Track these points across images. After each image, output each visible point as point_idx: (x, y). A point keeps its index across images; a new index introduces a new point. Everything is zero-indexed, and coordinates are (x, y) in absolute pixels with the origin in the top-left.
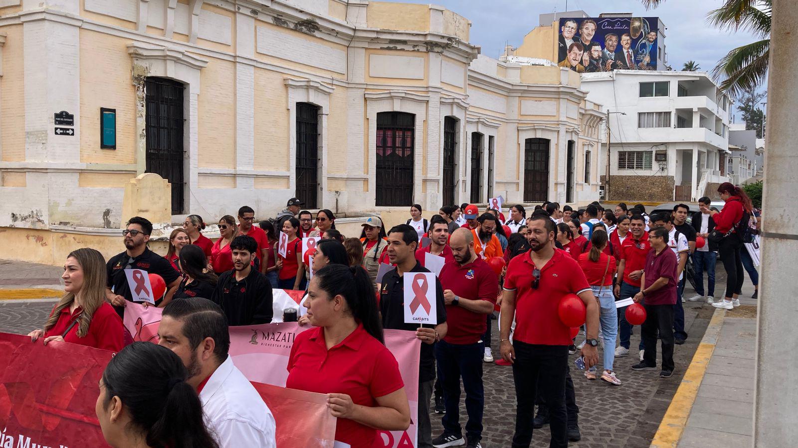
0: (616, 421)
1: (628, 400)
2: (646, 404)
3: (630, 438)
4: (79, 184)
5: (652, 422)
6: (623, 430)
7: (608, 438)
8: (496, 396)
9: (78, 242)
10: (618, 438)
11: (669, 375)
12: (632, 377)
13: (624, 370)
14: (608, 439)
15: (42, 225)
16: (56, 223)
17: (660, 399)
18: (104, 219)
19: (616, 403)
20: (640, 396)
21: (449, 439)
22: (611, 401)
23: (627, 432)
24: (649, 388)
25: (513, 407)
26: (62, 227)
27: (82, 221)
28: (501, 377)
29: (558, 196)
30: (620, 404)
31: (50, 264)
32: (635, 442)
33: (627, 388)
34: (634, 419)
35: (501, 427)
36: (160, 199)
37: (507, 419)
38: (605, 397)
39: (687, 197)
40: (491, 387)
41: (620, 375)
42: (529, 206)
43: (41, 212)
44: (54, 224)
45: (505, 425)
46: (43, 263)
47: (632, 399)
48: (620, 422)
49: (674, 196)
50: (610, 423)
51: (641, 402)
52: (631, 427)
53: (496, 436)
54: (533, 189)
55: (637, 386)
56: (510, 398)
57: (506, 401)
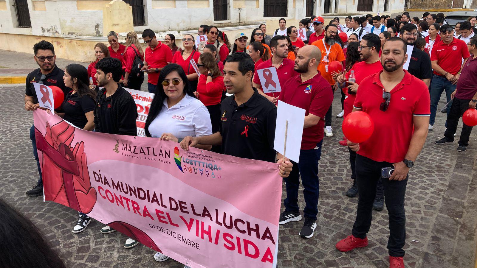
0: (424, 196)
1: (433, 174)
2: (448, 178)
3: (438, 215)
4: (78, 8)
5: (455, 199)
6: (431, 206)
7: (418, 214)
8: (329, 168)
9: (79, 45)
10: (428, 215)
11: (465, 149)
12: (434, 151)
13: (427, 143)
14: (419, 216)
15: (58, 35)
16: (66, 33)
17: (459, 174)
18: (96, 30)
19: (424, 177)
20: (442, 170)
21: (289, 217)
22: (419, 175)
23: (435, 209)
24: (448, 162)
25: (342, 180)
26: (70, 36)
27: (82, 32)
28: (335, 149)
29: (379, 7)
30: (427, 177)
31: (66, 58)
32: (442, 221)
33: (431, 162)
34: (439, 195)
35: (332, 201)
36: (125, 16)
37: (337, 193)
38: (414, 171)
39: (460, 5)
40: (326, 159)
41: (425, 149)
42: (360, 14)
43: (57, 27)
44: (65, 34)
45: (335, 199)
46: (63, 58)
47: (436, 173)
48: (428, 197)
49: (452, 4)
50: (420, 198)
51: (444, 176)
52: (437, 204)
53: (327, 212)
54: (363, 3)
55: (439, 159)
56: (340, 171)
57: (337, 174)
